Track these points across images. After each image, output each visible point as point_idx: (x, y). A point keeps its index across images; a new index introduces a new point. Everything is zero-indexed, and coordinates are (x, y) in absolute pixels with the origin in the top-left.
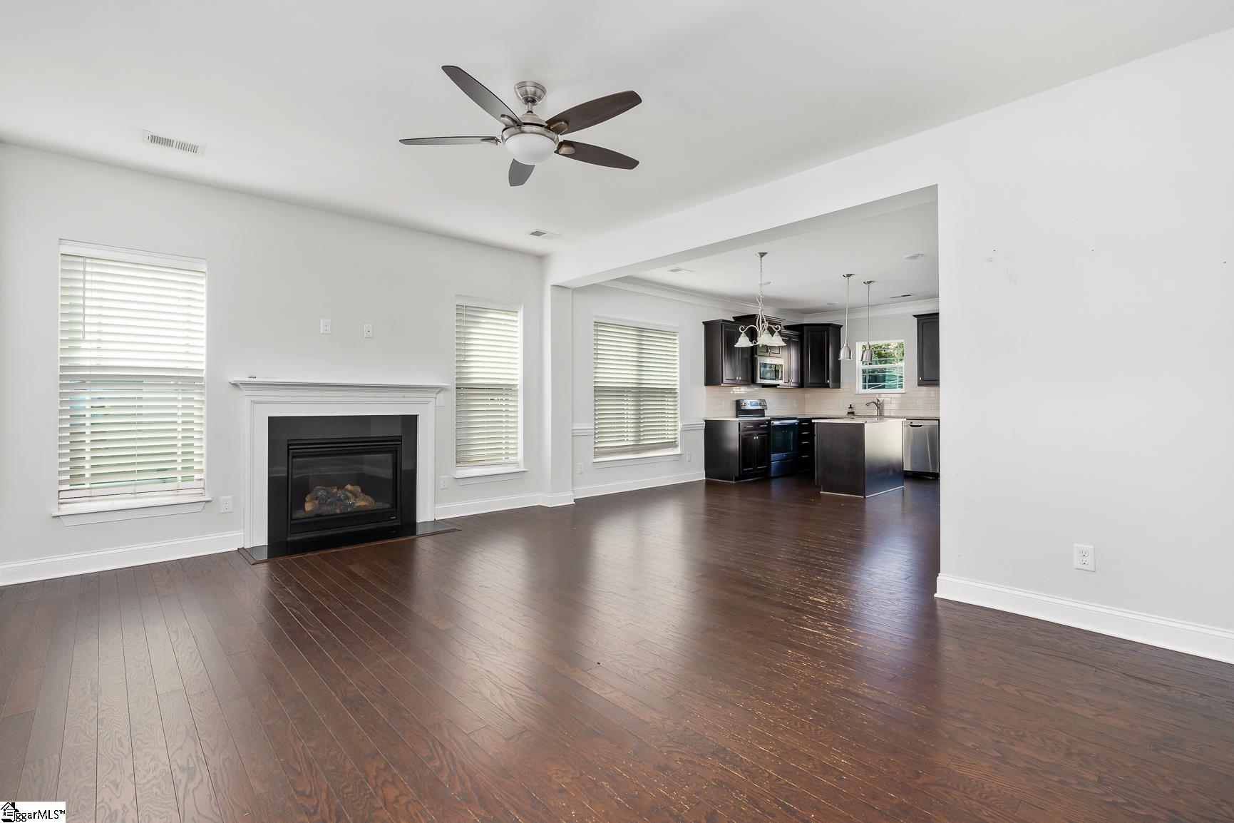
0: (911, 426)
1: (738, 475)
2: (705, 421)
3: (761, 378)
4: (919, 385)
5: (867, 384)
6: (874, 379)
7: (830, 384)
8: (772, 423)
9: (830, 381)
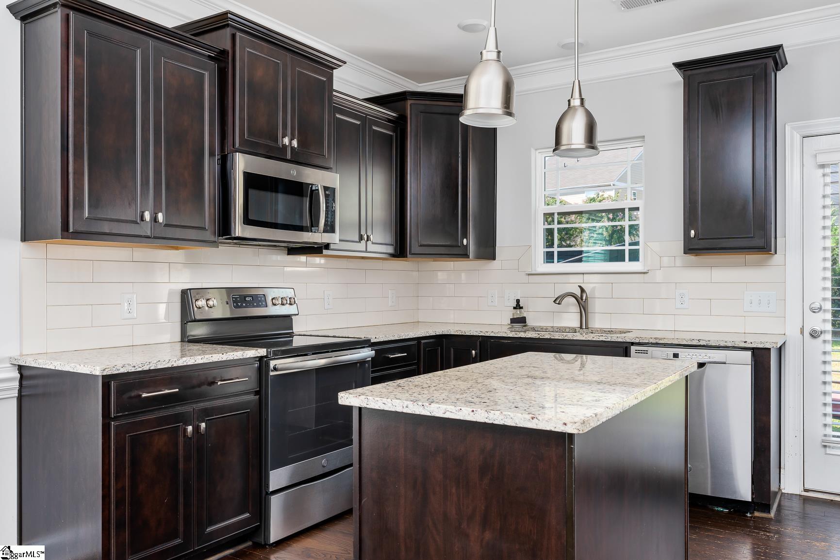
3: (251, 222)
4: (690, 250)
5: (556, 249)
7: (471, 247)
8: (272, 366)
9: (470, 242)
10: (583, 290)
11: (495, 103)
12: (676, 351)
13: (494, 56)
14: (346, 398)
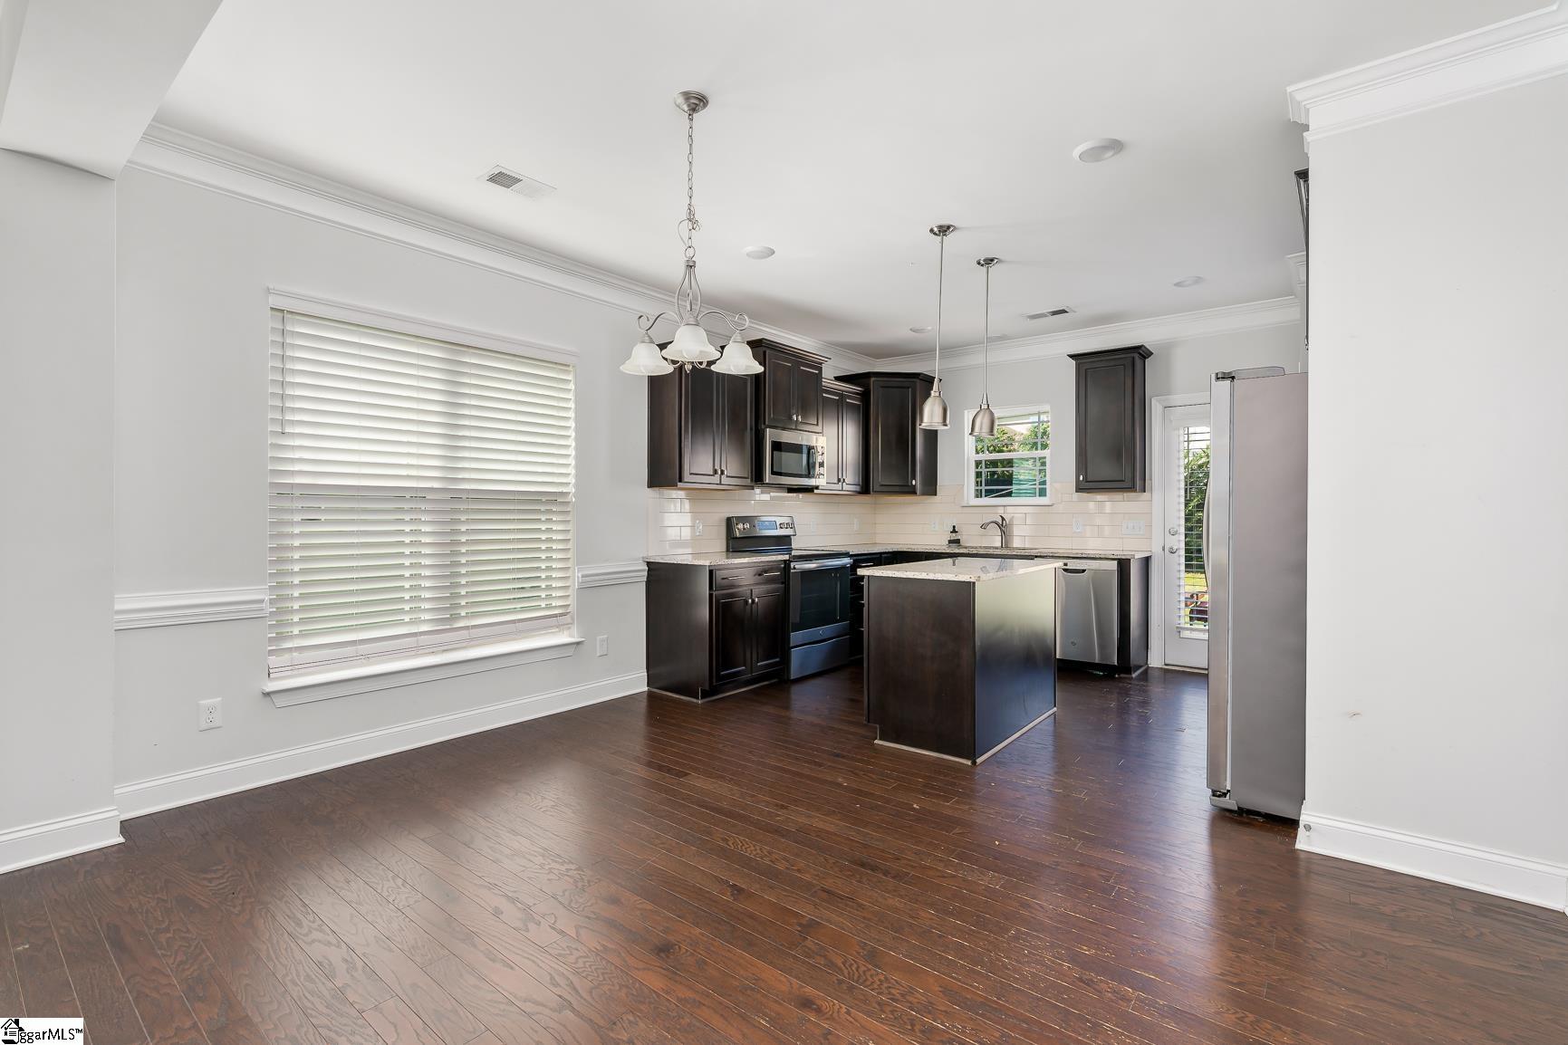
0: (1065, 570)
1: (707, 688)
2: (649, 564)
3: (773, 473)
4: (1079, 489)
5: (984, 488)
6: (997, 480)
7: (918, 487)
8: (792, 566)
9: (917, 482)
10: (1003, 519)
11: (938, 418)
12: (1066, 561)
13: (937, 394)
14: (860, 572)
